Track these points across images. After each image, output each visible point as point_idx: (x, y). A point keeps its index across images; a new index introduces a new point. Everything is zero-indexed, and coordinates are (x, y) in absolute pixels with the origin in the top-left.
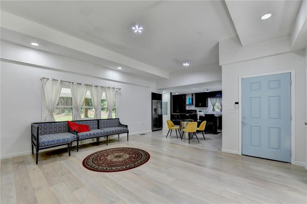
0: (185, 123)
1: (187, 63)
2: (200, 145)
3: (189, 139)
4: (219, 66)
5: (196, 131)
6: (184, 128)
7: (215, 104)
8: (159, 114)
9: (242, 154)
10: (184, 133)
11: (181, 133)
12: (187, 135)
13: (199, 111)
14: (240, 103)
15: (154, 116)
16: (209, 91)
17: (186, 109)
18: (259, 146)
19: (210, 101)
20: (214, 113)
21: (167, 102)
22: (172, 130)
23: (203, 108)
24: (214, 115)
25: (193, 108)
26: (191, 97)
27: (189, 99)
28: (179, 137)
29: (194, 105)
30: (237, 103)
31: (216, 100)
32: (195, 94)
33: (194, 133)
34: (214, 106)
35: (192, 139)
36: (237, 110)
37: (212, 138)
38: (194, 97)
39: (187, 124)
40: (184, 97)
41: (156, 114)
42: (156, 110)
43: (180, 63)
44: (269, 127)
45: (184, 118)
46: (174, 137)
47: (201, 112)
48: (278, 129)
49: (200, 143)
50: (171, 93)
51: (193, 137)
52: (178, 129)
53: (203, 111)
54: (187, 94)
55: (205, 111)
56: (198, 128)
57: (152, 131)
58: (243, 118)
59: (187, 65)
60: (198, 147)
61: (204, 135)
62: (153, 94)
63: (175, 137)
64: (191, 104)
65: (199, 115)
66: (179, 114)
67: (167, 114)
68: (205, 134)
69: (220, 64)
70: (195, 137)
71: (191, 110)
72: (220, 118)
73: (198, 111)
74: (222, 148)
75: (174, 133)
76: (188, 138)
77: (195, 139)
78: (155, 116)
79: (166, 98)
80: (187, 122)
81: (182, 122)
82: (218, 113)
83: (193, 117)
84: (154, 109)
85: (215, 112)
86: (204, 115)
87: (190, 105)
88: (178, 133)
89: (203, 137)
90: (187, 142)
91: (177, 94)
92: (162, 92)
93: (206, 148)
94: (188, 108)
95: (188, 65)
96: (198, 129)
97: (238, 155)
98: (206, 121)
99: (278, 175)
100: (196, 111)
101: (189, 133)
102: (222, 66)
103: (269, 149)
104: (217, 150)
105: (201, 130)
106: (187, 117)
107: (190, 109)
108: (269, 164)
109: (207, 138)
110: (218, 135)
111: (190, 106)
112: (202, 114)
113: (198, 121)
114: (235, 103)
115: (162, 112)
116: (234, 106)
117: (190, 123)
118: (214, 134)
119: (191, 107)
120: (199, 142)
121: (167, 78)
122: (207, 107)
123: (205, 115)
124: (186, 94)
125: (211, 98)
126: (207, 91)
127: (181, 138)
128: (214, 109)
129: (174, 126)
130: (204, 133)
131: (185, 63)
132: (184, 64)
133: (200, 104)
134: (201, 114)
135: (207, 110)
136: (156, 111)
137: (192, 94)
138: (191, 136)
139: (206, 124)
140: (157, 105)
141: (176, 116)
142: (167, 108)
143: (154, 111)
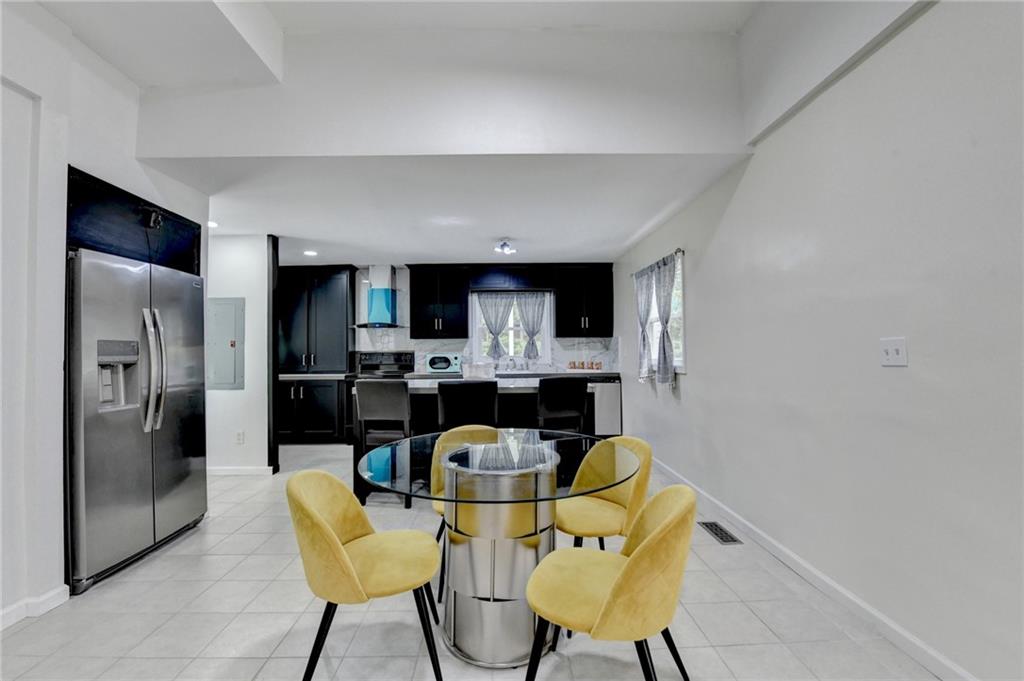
7: (504, 323)
17: (359, 348)
19: (479, 309)
21: (243, 301)
25: (395, 341)
26: (386, 286)
27: (376, 293)
29: (404, 327)
31: (508, 307)
32: (407, 272)
34: (498, 333)
38: (402, 284)
40: (345, 279)
41: (130, 396)
50: (274, 241)
54: (367, 269)
55: (459, 357)
62: (80, 184)
67: (238, 384)
71: (385, 355)
73: (420, 358)
84: (104, 347)
85: (501, 362)
87: (378, 326)
91: (310, 255)
94: (365, 343)
100: (410, 358)
107: (380, 347)
111: (380, 331)
119: (386, 339)
122: (466, 337)
124: (356, 263)
125: (482, 296)
128: (496, 350)
135: (466, 350)
136: (130, 371)
137: (394, 270)
140: (146, 312)
141: (297, 392)
142: (243, 343)
143: (107, 372)
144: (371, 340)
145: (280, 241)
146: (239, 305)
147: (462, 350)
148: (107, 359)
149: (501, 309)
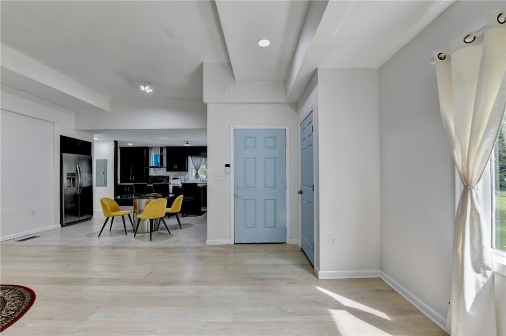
0: (144, 201)
1: (147, 87)
2: (171, 239)
3: (151, 231)
4: (203, 103)
5: (164, 215)
6: (140, 212)
7: (200, 166)
8: (83, 186)
9: (235, 243)
10: (141, 223)
11: (134, 221)
12: (147, 225)
13: (174, 179)
14: (232, 166)
15: (66, 190)
16: (189, 145)
17: (150, 175)
18: (254, 228)
19: (192, 162)
20: (198, 181)
21: (107, 160)
22: (113, 218)
23: (180, 174)
24: (197, 184)
25: (162, 172)
26: (159, 154)
27: (156, 156)
28: (129, 231)
29: (165, 168)
30: (228, 166)
31: (201, 161)
32: (166, 149)
33: (161, 218)
34: (197, 170)
35: (157, 231)
36: (228, 176)
37: (192, 223)
38: (165, 152)
39: (147, 203)
40: (145, 151)
41: (74, 186)
42: (73, 177)
43: (134, 83)
44: (265, 200)
45: (143, 192)
46: (119, 232)
47: (176, 180)
48: (273, 201)
49: (172, 236)
50: (116, 142)
51: (160, 226)
52: (129, 215)
53: (179, 178)
54: (152, 147)
55: (183, 177)
56: (167, 209)
57: (62, 226)
58: (236, 188)
59: (148, 91)
60: (168, 245)
61: (180, 219)
62: (63, 139)
63: (122, 231)
64: (159, 166)
65: (173, 184)
66: (132, 184)
67: (105, 185)
68: (182, 217)
69: (205, 101)
70: (162, 225)
71: (159, 177)
72: (205, 189)
73: (171, 178)
74: (207, 239)
75: (118, 225)
76: (149, 230)
77: (162, 229)
78: (70, 190)
79: (103, 151)
80: (147, 200)
81: (138, 200)
82: (203, 181)
83: (160, 188)
84: (68, 174)
85: (199, 179)
86: (181, 185)
87: (156, 167)
88: (128, 223)
89: (178, 223)
90: (146, 239)
91: (130, 145)
92: (93, 137)
93: (180, 244)
94: (152, 173)
95: (151, 91)
96: (170, 210)
97: (228, 246)
98: (182, 195)
99: (276, 265)
100: (168, 178)
101: (151, 221)
102: (208, 105)
103: (266, 229)
104: (198, 244)
105: (174, 212)
106: (149, 190)
107: (157, 174)
108: (266, 251)
109: (184, 225)
110: (203, 215)
111: (157, 169)
112: (178, 183)
113: (171, 195)
114: (224, 166)
115: (91, 181)
116: (224, 170)
117: (153, 200)
118: (196, 216)
119: (159, 172)
120: (170, 234)
121: (105, 109)
122: (187, 171)
123: (183, 184)
124: (149, 146)
125: (193, 157)
126: (187, 145)
127: (135, 231)
128: (197, 175)
129: (119, 210)
130: (180, 215)
131: (145, 86)
132: (142, 88)
133: (176, 167)
134: (176, 183)
135: (187, 176)
136: (74, 180)
137: (162, 149)
138: (155, 226)
139: (184, 199)
140: (77, 166)
141: (127, 189)
142: (107, 173)
143: (69, 180)
144: (155, 172)
145: (118, 143)
146: (106, 161)
147: (185, 175)
148: (69, 177)
149: (199, 161)
